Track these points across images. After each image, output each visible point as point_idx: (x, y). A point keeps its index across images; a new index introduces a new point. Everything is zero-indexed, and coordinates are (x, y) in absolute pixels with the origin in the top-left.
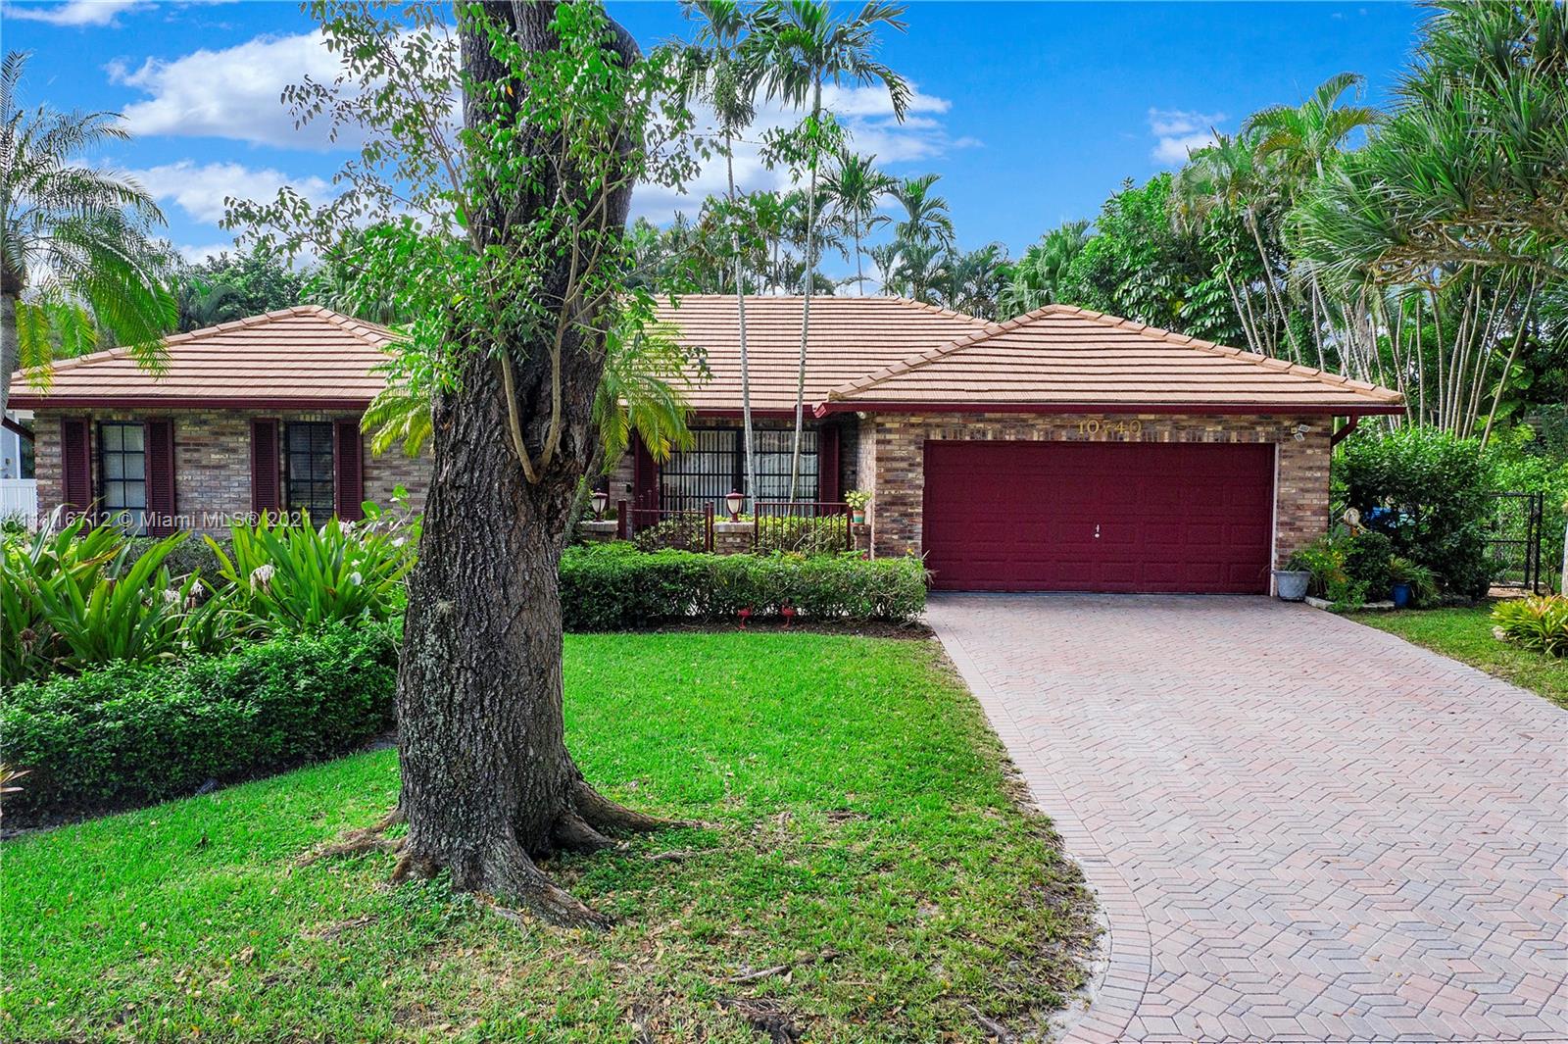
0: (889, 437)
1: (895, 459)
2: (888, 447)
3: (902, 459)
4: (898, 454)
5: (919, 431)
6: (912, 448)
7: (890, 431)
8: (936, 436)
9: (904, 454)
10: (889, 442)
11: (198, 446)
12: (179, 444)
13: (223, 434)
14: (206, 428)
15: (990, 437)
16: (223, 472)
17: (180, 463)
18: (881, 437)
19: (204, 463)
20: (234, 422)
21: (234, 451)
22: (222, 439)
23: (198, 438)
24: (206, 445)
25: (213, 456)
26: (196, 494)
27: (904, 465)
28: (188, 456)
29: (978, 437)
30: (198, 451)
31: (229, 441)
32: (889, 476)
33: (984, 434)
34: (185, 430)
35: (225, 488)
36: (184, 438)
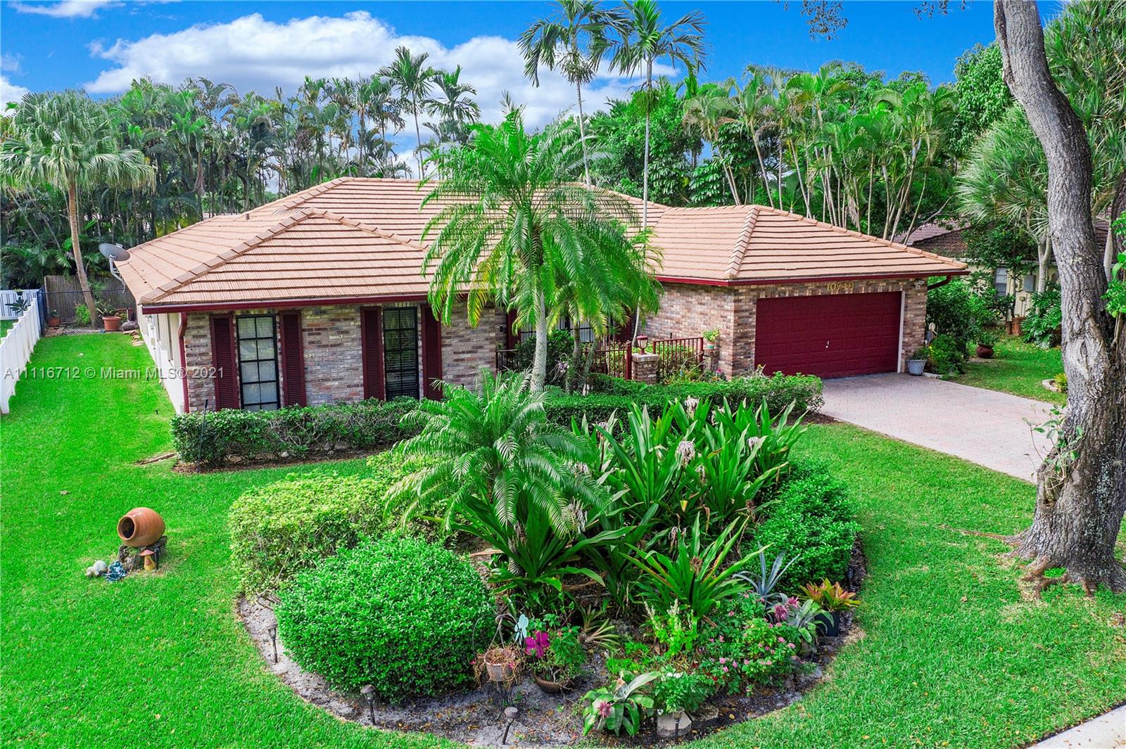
0: (741, 298)
1: (743, 311)
2: (740, 304)
3: (746, 311)
4: (745, 308)
5: (755, 293)
6: (751, 304)
7: (741, 294)
8: (763, 296)
9: (747, 307)
10: (740, 301)
11: (319, 330)
12: (304, 330)
13: (339, 320)
14: (326, 316)
15: (787, 295)
16: (338, 349)
17: (306, 344)
18: (736, 298)
19: (324, 343)
20: (347, 311)
21: (347, 332)
22: (338, 324)
23: (319, 325)
24: (325, 329)
25: (331, 337)
26: (319, 367)
27: (747, 314)
28: (312, 338)
29: (782, 295)
30: (319, 334)
31: (343, 325)
32: (741, 321)
33: (785, 293)
34: (309, 319)
35: (341, 360)
36: (308, 325)
